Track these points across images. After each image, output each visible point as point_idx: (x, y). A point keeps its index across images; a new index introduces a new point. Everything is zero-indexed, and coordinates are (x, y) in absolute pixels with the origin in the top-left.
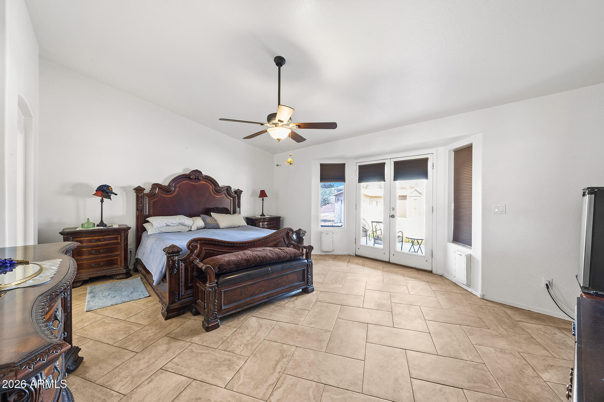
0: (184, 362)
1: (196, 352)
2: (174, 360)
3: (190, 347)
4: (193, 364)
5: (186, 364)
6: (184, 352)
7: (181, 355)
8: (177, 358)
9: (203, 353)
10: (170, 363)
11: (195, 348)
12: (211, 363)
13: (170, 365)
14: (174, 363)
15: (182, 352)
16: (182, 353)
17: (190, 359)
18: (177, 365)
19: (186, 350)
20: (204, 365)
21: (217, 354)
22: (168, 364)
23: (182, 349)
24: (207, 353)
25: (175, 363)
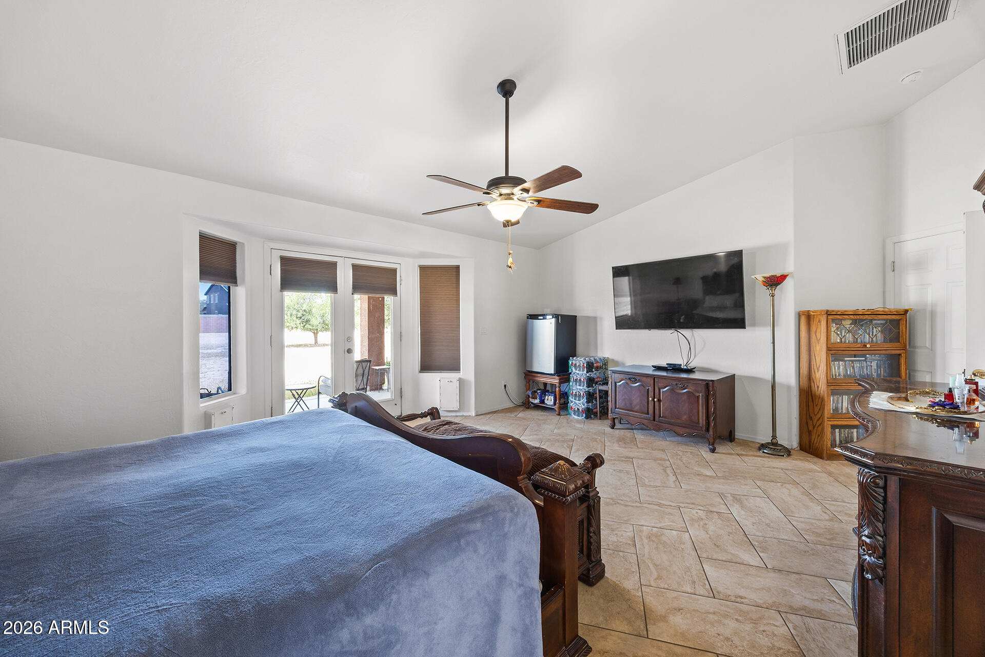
0: (683, 577)
1: (657, 572)
2: (689, 591)
3: (653, 583)
4: (680, 567)
5: (685, 573)
6: (666, 586)
7: (675, 586)
8: (684, 589)
9: (654, 564)
10: (698, 593)
11: (651, 576)
12: (665, 551)
13: (702, 591)
14: (694, 588)
15: (669, 588)
16: (671, 588)
17: (675, 573)
18: (695, 582)
19: (662, 586)
20: (674, 556)
21: (646, 550)
22: (702, 593)
23: (662, 592)
24: (652, 560)
25: (693, 586)
